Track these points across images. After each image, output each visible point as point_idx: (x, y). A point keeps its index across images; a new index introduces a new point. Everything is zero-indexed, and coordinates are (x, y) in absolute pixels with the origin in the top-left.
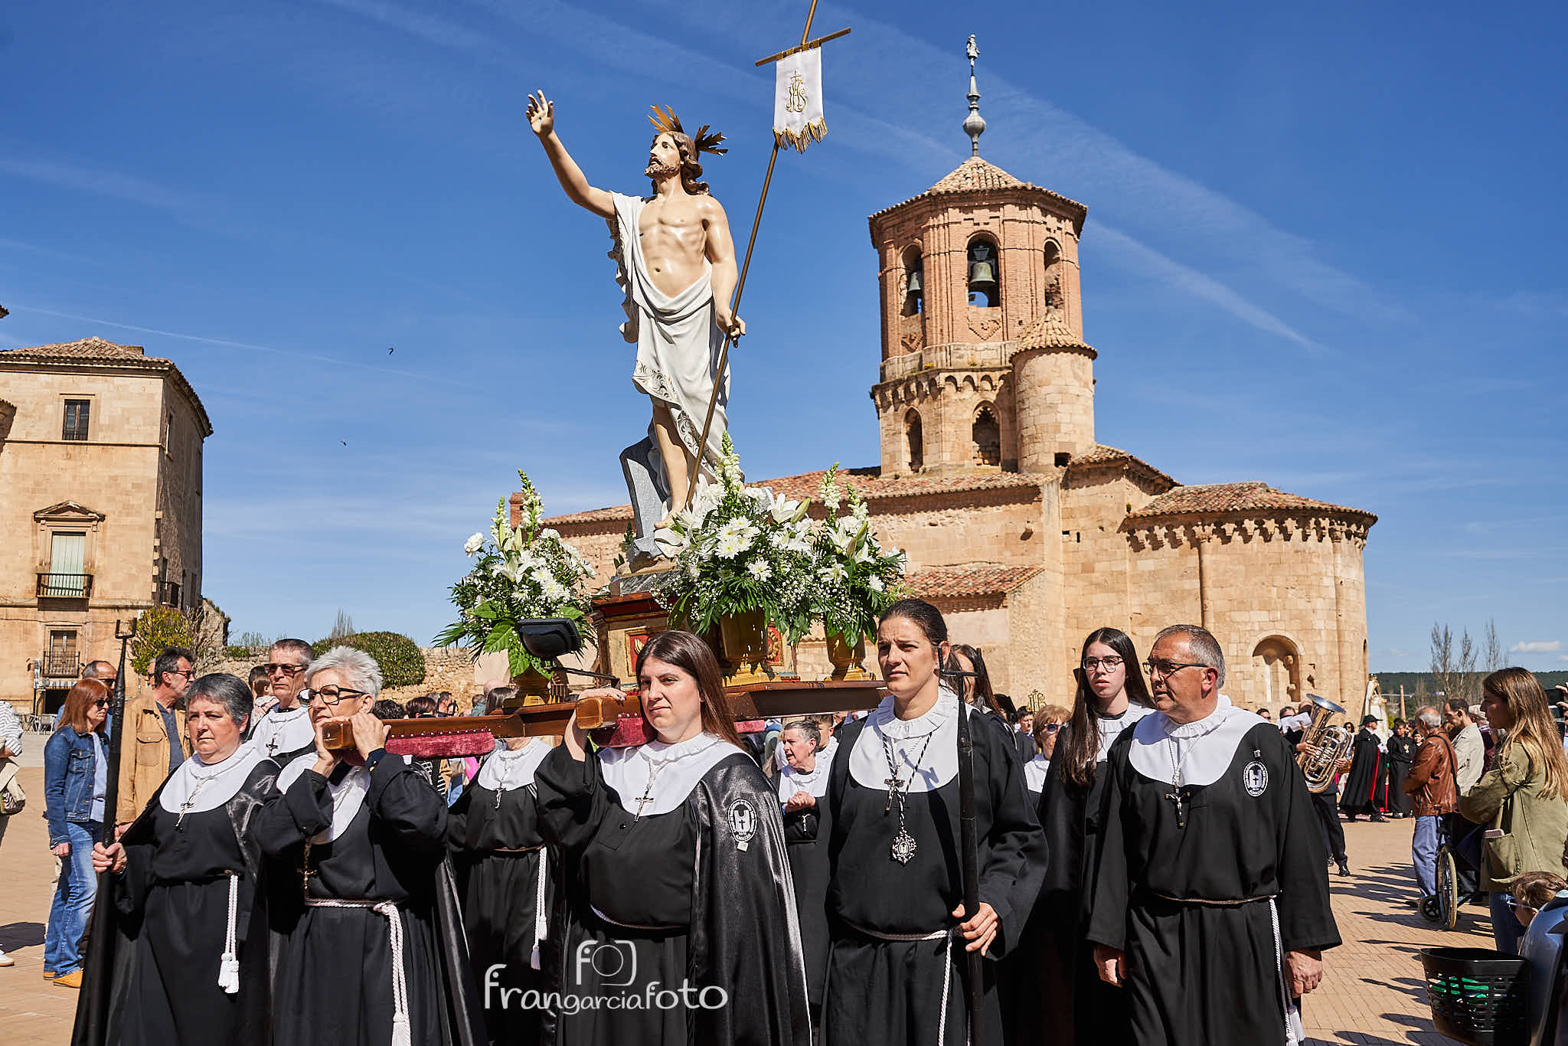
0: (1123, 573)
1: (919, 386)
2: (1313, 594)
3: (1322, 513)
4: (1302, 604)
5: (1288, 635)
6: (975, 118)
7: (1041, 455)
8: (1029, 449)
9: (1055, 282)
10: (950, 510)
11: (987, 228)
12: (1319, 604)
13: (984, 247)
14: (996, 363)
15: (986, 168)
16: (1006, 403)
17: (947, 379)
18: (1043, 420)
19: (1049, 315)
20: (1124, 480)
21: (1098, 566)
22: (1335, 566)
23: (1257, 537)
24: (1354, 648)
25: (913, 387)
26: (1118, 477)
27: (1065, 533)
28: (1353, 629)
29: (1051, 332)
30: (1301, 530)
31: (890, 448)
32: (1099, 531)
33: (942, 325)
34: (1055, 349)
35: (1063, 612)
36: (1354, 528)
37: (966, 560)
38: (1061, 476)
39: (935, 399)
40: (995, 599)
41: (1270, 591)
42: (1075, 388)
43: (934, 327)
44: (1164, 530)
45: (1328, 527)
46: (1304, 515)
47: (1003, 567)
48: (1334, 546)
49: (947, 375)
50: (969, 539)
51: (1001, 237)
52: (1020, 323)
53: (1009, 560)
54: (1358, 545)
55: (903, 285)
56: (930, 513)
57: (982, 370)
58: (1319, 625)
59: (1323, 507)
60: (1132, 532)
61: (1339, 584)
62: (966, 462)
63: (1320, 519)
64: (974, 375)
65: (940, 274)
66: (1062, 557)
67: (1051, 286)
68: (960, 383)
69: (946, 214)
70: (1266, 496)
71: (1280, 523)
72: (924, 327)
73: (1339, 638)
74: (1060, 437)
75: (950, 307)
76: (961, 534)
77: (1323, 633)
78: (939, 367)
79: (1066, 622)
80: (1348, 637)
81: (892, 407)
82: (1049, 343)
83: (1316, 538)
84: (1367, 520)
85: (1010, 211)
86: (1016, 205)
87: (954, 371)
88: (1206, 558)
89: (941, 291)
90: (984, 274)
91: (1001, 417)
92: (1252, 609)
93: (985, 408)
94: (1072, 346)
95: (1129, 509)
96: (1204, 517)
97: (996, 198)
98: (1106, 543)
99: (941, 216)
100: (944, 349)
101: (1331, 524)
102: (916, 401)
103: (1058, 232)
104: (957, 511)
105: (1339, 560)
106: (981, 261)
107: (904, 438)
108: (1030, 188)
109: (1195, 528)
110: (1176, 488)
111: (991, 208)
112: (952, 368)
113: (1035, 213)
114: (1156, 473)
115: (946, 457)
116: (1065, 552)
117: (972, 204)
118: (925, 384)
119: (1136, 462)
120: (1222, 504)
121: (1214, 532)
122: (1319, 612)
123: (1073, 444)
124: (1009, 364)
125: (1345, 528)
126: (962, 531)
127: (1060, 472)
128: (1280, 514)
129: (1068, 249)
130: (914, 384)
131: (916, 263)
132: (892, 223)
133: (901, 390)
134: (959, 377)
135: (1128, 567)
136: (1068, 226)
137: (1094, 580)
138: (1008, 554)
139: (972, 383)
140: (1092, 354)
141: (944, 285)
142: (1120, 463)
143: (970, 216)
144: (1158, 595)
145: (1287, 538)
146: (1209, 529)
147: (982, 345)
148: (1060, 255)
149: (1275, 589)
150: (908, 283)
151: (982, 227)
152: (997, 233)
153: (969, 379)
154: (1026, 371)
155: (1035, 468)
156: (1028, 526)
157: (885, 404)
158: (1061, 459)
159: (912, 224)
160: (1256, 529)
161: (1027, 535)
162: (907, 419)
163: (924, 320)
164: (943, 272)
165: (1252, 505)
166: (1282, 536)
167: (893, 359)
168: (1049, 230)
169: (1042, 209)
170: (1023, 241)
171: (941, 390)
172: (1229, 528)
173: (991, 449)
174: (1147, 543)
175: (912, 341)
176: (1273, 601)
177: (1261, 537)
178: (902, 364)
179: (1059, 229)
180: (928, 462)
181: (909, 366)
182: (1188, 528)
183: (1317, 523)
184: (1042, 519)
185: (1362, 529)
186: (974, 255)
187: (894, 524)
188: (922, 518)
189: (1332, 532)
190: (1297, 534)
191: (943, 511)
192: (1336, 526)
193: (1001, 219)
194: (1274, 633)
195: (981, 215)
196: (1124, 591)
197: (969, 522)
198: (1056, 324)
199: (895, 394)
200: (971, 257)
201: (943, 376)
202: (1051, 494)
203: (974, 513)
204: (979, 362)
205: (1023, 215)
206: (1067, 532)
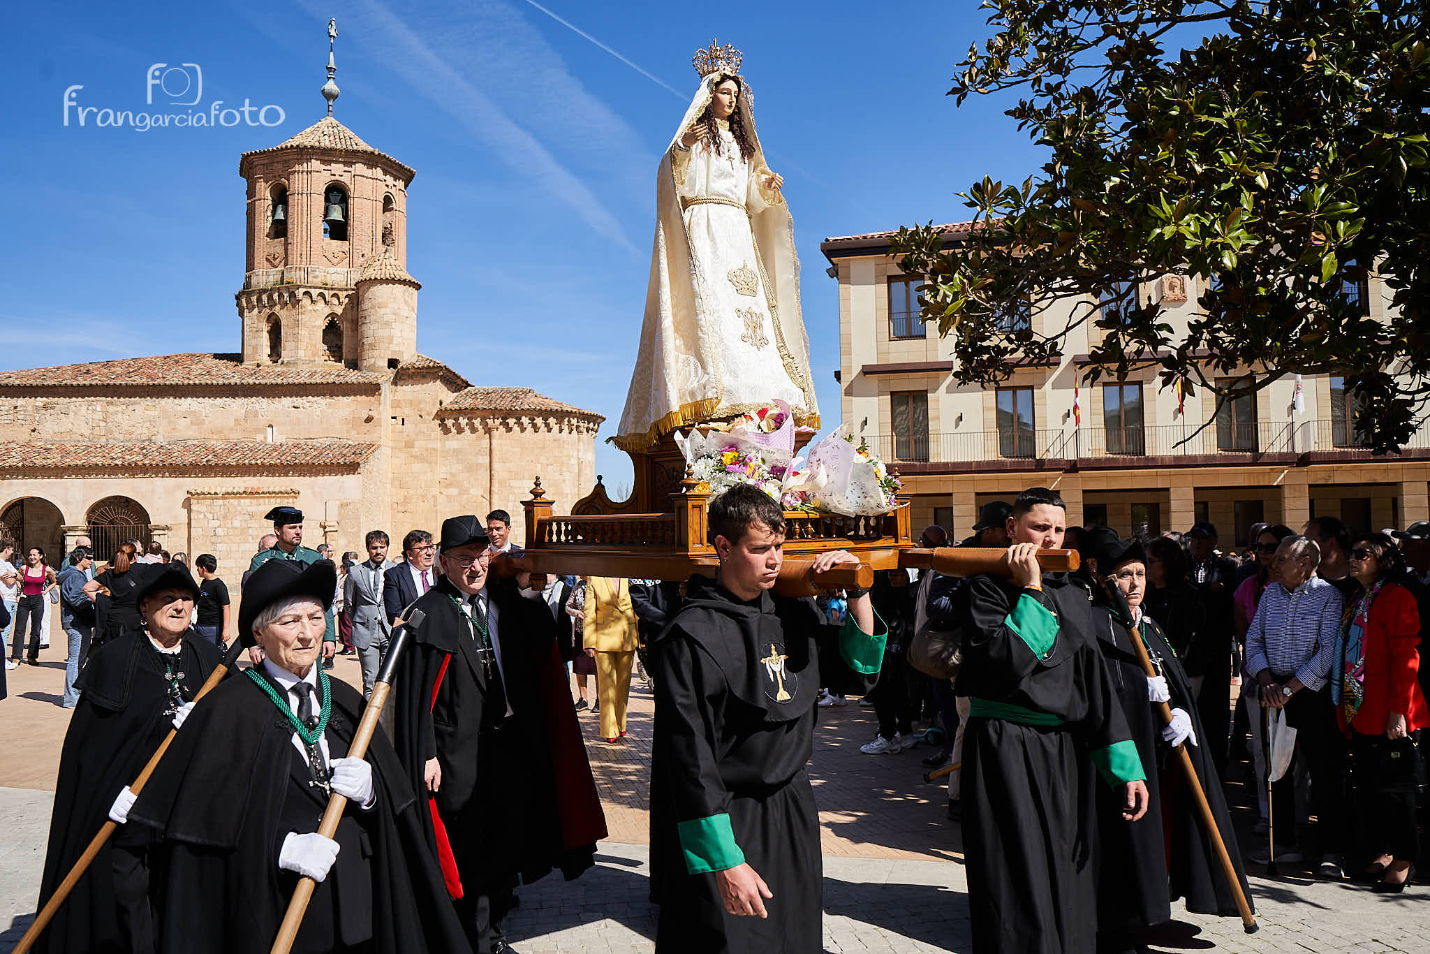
0: (435, 450)
1: (281, 295)
2: (564, 469)
3: (573, 415)
4: (557, 476)
6: (331, 86)
7: (376, 359)
8: (367, 354)
9: (389, 226)
10: (310, 397)
11: (341, 179)
12: (567, 476)
13: (337, 193)
14: (343, 285)
15: (339, 128)
16: (349, 316)
17: (305, 293)
18: (382, 333)
19: (387, 254)
20: (438, 382)
21: (417, 443)
22: (578, 450)
23: (529, 428)
25: (276, 296)
26: (435, 379)
27: (393, 418)
29: (389, 267)
30: (558, 425)
31: (253, 342)
32: (419, 418)
33: (301, 250)
34: (393, 281)
35: (390, 476)
36: (591, 425)
37: (321, 435)
38: (392, 376)
39: (294, 307)
40: (352, 468)
41: (536, 467)
42: (405, 311)
43: (294, 251)
44: (466, 420)
45: (575, 424)
46: (561, 415)
47: (350, 442)
48: (579, 438)
49: (305, 290)
50: (324, 420)
51: (351, 187)
52: (363, 255)
53: (356, 437)
54: (593, 436)
55: (269, 213)
56: (294, 399)
57: (332, 289)
58: (567, 490)
59: (574, 411)
60: (443, 420)
61: (580, 463)
62: (316, 358)
63: (571, 419)
64: (326, 292)
65: (302, 210)
66: (390, 434)
67: (386, 228)
68: (314, 297)
69: (309, 164)
70: (535, 400)
71: (545, 419)
72: (286, 250)
74: (393, 347)
75: (309, 237)
76: (318, 416)
77: (569, 496)
78: (298, 283)
79: (392, 483)
81: (256, 310)
82: (388, 276)
83: (568, 431)
84: (599, 420)
85: (360, 168)
86: (365, 164)
87: (310, 287)
88: (494, 442)
89: (302, 223)
90: (336, 215)
91: (345, 327)
92: (524, 478)
93: (333, 318)
94: (405, 280)
95: (441, 404)
96: (494, 413)
97: (350, 157)
98: (423, 427)
99: (305, 165)
100: (302, 269)
101: (578, 422)
102: (277, 308)
103: (394, 188)
104: (316, 398)
105: (581, 446)
106: (335, 204)
107: (266, 336)
108: (377, 153)
109: (487, 420)
110: (469, 388)
111: (345, 164)
112: (309, 285)
113: (378, 172)
114: (459, 377)
115: (301, 354)
116: (393, 431)
117: (330, 158)
118: (286, 295)
119: (448, 370)
120: (506, 404)
121: (501, 424)
122: (567, 482)
123: (402, 353)
124: (353, 287)
125: (586, 425)
126: (318, 413)
127: (391, 373)
128: (546, 414)
129: (400, 202)
130: (277, 294)
131: (281, 197)
132: (262, 162)
133: (265, 297)
134: (315, 293)
135: (439, 445)
136: (401, 184)
137: (414, 454)
138: (354, 432)
139: (324, 298)
140: (418, 287)
141: (305, 219)
142: (437, 370)
143: (328, 167)
144: (460, 467)
145: (549, 430)
146: (498, 422)
147: (332, 270)
148: (394, 206)
149: (539, 466)
150: (274, 213)
151: (337, 178)
152: (349, 184)
153: (321, 295)
154: (369, 294)
155: (372, 368)
156: (370, 412)
157: (250, 306)
158: (393, 363)
159: (280, 166)
160: (529, 423)
161: (369, 420)
162: (268, 321)
163: (286, 244)
164: (305, 208)
165: (527, 407)
166: (546, 429)
167: (258, 271)
168: (387, 186)
169: (383, 170)
170: (369, 193)
171: (299, 301)
172: (511, 421)
173: (334, 349)
174: (453, 429)
175: (275, 259)
177: (532, 429)
178: (265, 276)
179: (394, 186)
180: (286, 355)
181: (272, 279)
182: (483, 419)
183: (569, 421)
184: (381, 408)
185: (596, 426)
186: (330, 199)
187: (264, 405)
188: (287, 402)
189: (578, 427)
190: (556, 428)
191: (304, 398)
192: (581, 424)
193: (353, 173)
195: (338, 168)
196: (436, 463)
197: (325, 407)
198: (392, 261)
199: (259, 300)
200: (327, 199)
201: (302, 290)
202: (386, 388)
203: (328, 400)
204: (330, 283)
205: (369, 172)
206: (395, 418)
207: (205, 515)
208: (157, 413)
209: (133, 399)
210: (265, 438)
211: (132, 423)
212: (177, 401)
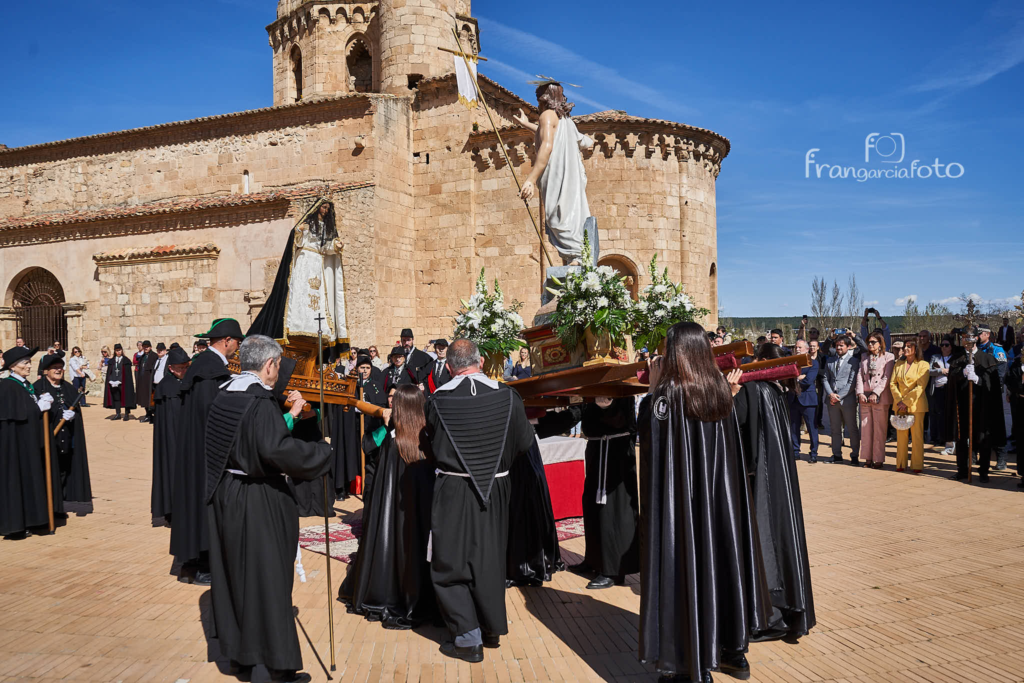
0: (467, 193)
1: (299, 21)
2: (656, 212)
3: (668, 130)
4: (644, 223)
5: (627, 254)
7: (396, 77)
8: (386, 72)
10: (287, 128)
12: (661, 223)
16: (372, 32)
17: (321, 11)
18: (398, 42)
21: (445, 187)
22: (680, 185)
23: (598, 153)
24: (700, 270)
25: (295, 23)
28: (697, 250)
30: (644, 146)
32: (446, 151)
36: (702, 148)
37: (303, 179)
38: (413, 97)
39: (311, 32)
41: (609, 209)
44: (506, 147)
45: (672, 144)
46: (646, 130)
47: (334, 184)
48: (680, 165)
49: (322, 7)
50: (306, 157)
54: (708, 168)
56: (270, 133)
57: (354, 2)
58: (661, 244)
59: (667, 123)
60: (476, 151)
61: (684, 205)
63: (665, 136)
66: (410, 179)
68: (331, 15)
71: (621, 138)
73: (682, 258)
74: (413, 59)
76: (298, 152)
77: (665, 253)
78: (314, 1)
80: (692, 259)
81: (281, 46)
83: (661, 156)
84: (717, 142)
93: (358, 40)
95: (475, 126)
98: (452, 163)
101: (677, 142)
102: (298, 38)
104: (294, 129)
105: (685, 180)
107: (289, 75)
116: (415, 174)
118: (303, 19)
122: (661, 232)
123: (427, 66)
125: (692, 148)
126: (299, 149)
127: (411, 94)
128: (622, 128)
130: (295, 20)
133: (286, 29)
134: (331, 8)
135: (472, 186)
137: (441, 201)
138: (340, 171)
139: (345, 15)
144: (501, 215)
145: (629, 153)
149: (614, 207)
153: (341, 11)
156: (358, 139)
157: (276, 45)
158: (414, 80)
160: (595, 144)
161: (358, 150)
162: (291, 57)
166: (623, 152)
171: (316, 23)
174: (490, 161)
176: (613, 219)
177: (602, 153)
178: (289, 5)
180: (305, 94)
181: (294, 6)
183: (661, 140)
184: (374, 133)
185: (712, 152)
187: (239, 145)
188: (263, 138)
190: (640, 150)
191: (281, 130)
192: (682, 145)
194: (612, 252)
196: (468, 212)
197: (305, 139)
199: (282, 33)
201: (317, 8)
203: (310, 130)
206: (416, 155)
207: (113, 289)
208: (132, 169)
209: (109, 155)
210: (241, 188)
211: (109, 184)
212: (151, 152)
